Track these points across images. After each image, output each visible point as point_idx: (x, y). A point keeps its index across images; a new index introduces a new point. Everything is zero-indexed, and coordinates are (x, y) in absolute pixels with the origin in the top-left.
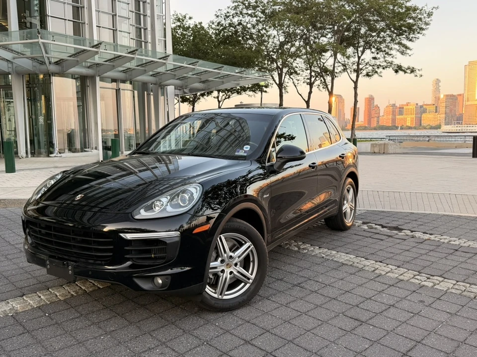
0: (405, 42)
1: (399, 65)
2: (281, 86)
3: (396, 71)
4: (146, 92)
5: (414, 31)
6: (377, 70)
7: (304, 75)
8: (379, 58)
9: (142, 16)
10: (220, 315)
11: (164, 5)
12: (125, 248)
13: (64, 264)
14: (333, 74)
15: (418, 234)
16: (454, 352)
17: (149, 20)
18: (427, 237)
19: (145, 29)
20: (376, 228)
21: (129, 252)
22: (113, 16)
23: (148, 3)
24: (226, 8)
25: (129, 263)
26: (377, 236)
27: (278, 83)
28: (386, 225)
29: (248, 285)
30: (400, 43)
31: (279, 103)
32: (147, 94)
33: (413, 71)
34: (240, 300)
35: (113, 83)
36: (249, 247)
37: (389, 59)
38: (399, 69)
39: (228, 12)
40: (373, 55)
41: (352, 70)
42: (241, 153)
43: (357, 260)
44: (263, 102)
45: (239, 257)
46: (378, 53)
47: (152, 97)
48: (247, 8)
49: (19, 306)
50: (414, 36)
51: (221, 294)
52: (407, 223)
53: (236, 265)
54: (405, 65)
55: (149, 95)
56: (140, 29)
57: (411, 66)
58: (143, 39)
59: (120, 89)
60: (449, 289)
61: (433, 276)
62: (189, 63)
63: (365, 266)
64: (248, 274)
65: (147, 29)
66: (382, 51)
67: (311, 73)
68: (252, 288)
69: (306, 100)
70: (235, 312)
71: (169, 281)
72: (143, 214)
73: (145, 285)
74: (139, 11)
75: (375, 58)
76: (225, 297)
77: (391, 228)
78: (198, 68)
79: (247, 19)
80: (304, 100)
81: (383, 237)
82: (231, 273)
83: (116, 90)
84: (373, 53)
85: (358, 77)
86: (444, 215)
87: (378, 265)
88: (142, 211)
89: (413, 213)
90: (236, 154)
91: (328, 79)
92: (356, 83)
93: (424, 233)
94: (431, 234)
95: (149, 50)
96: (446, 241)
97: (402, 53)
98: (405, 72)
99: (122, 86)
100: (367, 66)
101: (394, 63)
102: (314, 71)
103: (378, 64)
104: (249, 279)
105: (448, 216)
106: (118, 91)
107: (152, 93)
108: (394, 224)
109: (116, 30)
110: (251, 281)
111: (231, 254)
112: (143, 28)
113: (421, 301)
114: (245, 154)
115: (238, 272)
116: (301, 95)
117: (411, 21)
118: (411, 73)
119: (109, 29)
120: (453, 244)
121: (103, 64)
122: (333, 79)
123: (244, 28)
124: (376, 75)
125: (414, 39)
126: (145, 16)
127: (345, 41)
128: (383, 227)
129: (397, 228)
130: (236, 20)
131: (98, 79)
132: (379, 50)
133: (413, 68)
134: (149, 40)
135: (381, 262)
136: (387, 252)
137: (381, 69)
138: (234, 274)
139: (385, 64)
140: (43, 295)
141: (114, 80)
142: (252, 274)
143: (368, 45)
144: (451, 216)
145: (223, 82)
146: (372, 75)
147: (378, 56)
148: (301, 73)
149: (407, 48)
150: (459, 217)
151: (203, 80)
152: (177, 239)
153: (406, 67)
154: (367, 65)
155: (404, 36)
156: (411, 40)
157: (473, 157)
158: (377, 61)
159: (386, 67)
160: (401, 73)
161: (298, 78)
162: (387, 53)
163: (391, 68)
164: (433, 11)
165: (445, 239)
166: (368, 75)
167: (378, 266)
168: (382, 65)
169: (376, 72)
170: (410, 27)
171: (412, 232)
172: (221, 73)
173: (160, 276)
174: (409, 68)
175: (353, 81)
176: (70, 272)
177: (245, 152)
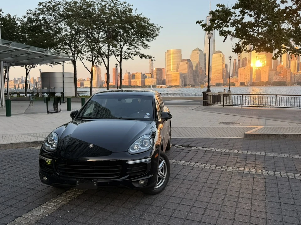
0: (145, 41)
1: (143, 54)
2: (74, 62)
3: (141, 57)
5: (150, 36)
6: (130, 56)
7: (87, 55)
8: (131, 49)
10: (156, 196)
12: (127, 168)
13: (92, 181)
14: (108, 57)
15: (201, 148)
16: (252, 193)
18: (205, 149)
20: (180, 147)
21: (129, 170)
24: (35, 9)
25: (128, 176)
26: (184, 151)
28: (183, 145)
29: (164, 180)
30: (142, 42)
31: (74, 72)
33: (150, 57)
34: (162, 187)
36: (164, 162)
37: (138, 50)
38: (142, 56)
39: (35, 12)
40: (128, 47)
41: (116, 55)
43: (188, 163)
44: (64, 72)
45: (161, 168)
46: (130, 47)
48: (49, 10)
49: (46, 210)
52: (191, 143)
53: (160, 171)
54: (146, 54)
57: (149, 55)
60: (232, 171)
61: (222, 166)
62: (23, 47)
63: (193, 165)
64: (163, 174)
66: (132, 45)
67: (92, 54)
68: (166, 181)
69: (91, 71)
70: (162, 193)
71: (147, 181)
72: (131, 151)
73: (136, 185)
75: (129, 49)
76: (157, 187)
77: (186, 146)
78: (30, 51)
80: (89, 71)
81: (188, 151)
84: (127, 46)
85: (121, 59)
86: (203, 138)
87: (198, 164)
89: (190, 138)
90: (144, 117)
92: (120, 63)
93: (202, 147)
94: (206, 148)
96: (214, 150)
97: (144, 48)
98: (146, 58)
100: (125, 54)
101: (141, 53)
102: (95, 54)
103: (132, 52)
104: (164, 177)
105: (204, 138)
108: (186, 144)
110: (165, 178)
113: (227, 177)
114: (149, 118)
115: (161, 174)
116: (86, 68)
117: (148, 31)
118: (149, 59)
120: (218, 152)
122: (108, 60)
123: (46, 22)
124: (130, 59)
125: (150, 40)
128: (183, 146)
129: (188, 146)
130: (41, 17)
132: (131, 44)
133: (150, 56)
135: (198, 163)
136: (196, 158)
137: (133, 56)
138: (160, 176)
139: (135, 53)
142: (165, 174)
143: (126, 42)
144: (206, 138)
145: (43, 60)
146: (128, 58)
147: (131, 48)
148: (85, 53)
149: (147, 45)
150: (210, 138)
152: (150, 162)
153: (146, 55)
154: (125, 53)
155: (145, 38)
156: (148, 41)
158: (130, 50)
159: (136, 55)
160: (143, 58)
161: (83, 57)
162: (135, 47)
163: (138, 55)
164: (160, 28)
165: (212, 149)
166: (125, 58)
167: (198, 165)
168: (134, 53)
169: (130, 57)
170: (148, 35)
171: (197, 147)
172: (43, 54)
173: (142, 180)
174: (148, 56)
175: (119, 62)
176: (95, 185)
177: (148, 116)
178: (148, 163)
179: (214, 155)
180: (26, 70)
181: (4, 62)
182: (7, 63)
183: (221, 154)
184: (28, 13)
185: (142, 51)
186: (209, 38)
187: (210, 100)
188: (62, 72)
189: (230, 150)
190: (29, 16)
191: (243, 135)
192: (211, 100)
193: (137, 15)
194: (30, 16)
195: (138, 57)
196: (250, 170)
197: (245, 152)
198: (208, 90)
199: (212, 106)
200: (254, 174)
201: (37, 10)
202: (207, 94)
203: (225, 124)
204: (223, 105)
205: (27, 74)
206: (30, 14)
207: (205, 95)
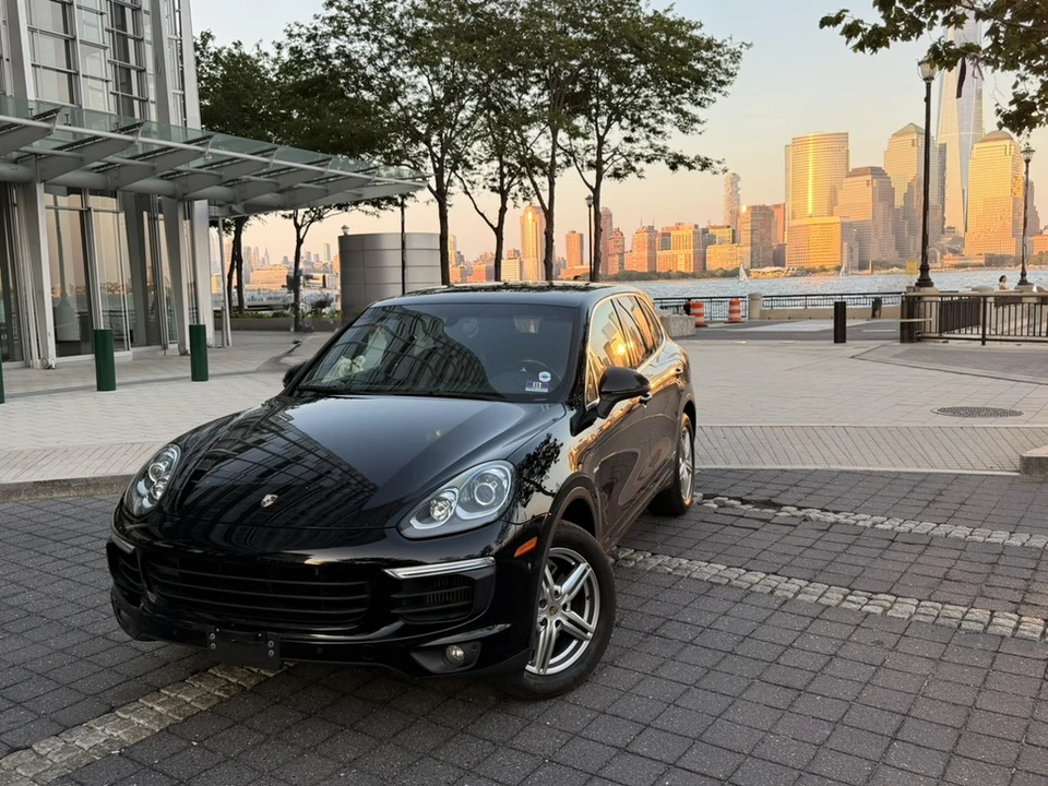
0: (688, 107)
1: (680, 154)
2: (441, 195)
3: (673, 167)
4: (145, 214)
5: (706, 85)
6: (633, 164)
7: (485, 173)
8: (638, 139)
9: (131, 42)
10: (545, 705)
11: (177, 15)
12: (393, 596)
13: (257, 639)
14: (550, 171)
15: (814, 514)
16: (965, 724)
17: (149, 51)
18: (831, 517)
19: (141, 71)
20: (732, 506)
21: (397, 603)
22: (67, 41)
23: (146, 12)
24: (311, 19)
25: (398, 625)
26: (741, 522)
27: (435, 189)
28: (747, 498)
29: (586, 644)
30: (678, 110)
31: (439, 232)
32: (149, 219)
33: (705, 165)
34: (573, 672)
35: (72, 196)
36: (585, 571)
37: (659, 142)
38: (676, 162)
39: (315, 28)
40: (627, 133)
41: (585, 164)
42: (537, 388)
43: (733, 573)
44: (406, 231)
45: (570, 593)
46: (633, 130)
47: (162, 225)
48: (358, 22)
49: (120, 732)
50: (705, 96)
51: (542, 667)
52: (782, 491)
53: (565, 607)
54: (690, 154)
55: (153, 220)
56: (128, 70)
57: (702, 156)
58: (135, 94)
59: (90, 209)
60: (911, 616)
61: (876, 593)
62: (254, 151)
63: (752, 585)
64: (584, 621)
65: (144, 70)
66: (641, 125)
67: (501, 168)
68: (594, 647)
69: (496, 225)
70: (571, 697)
71: (477, 651)
72: (417, 527)
73: (433, 665)
74: (124, 27)
75: (629, 140)
76: (550, 671)
77: (758, 504)
78: (275, 161)
79: (358, 45)
80: (491, 226)
81: (757, 524)
82: (558, 623)
83: (81, 212)
84: (622, 128)
85: (599, 179)
86: (842, 472)
87: (773, 580)
88: (414, 522)
89: (785, 471)
90: (527, 389)
91: (542, 181)
92: (596, 191)
93: (823, 510)
94: (836, 512)
95: (150, 122)
96: (869, 524)
97: (683, 130)
98: (690, 167)
99: (95, 202)
100: (616, 157)
101: (669, 151)
102: (509, 165)
103: (638, 151)
104: (586, 631)
105: (848, 472)
106: (85, 215)
107: (161, 216)
108: (762, 495)
109: (77, 74)
110: (589, 635)
111: (556, 587)
112: (134, 68)
113: (879, 643)
114: (546, 390)
115: (570, 621)
116: (482, 215)
117: (699, 66)
118: (701, 170)
119: (58, 71)
120: (882, 530)
121: (52, 155)
122: (552, 184)
123: (349, 61)
124: (632, 175)
125: (706, 103)
126: (139, 41)
127: (568, 104)
128: (744, 502)
129: (769, 504)
130: (332, 46)
131: (40, 188)
132: (636, 122)
133: (707, 159)
134: (152, 96)
135: (775, 574)
136: (776, 553)
137: (641, 164)
138: (562, 624)
139: (651, 152)
140: (159, 704)
141: (72, 190)
142: (590, 621)
143: (617, 114)
144: (855, 472)
145: (327, 191)
146: (625, 175)
147: (635, 135)
148: (477, 166)
149: (694, 120)
150: (870, 474)
151: (282, 187)
152: (491, 571)
153: (692, 158)
154: (615, 154)
155: (686, 95)
156: (699, 104)
157: (836, 342)
158: (634, 145)
159: (654, 160)
160: (681, 168)
161: (472, 179)
162: (654, 131)
163: (663, 161)
164: (742, 50)
165: (864, 520)
166: (616, 175)
167: (775, 583)
168: (646, 154)
169: (634, 169)
170: (699, 80)
171: (800, 508)
172: (322, 173)
173: (459, 644)
174: (698, 159)
175: (590, 187)
176: (271, 652)
177: (544, 385)
178: (476, 578)
179: (860, 542)
180: (295, 229)
181: (209, 204)
182: (219, 206)
183: (893, 541)
184: (290, 36)
185: (677, 142)
186: (925, 79)
187: (931, 318)
188: (400, 231)
189: (938, 524)
190: (293, 45)
191: (1017, 463)
192: (933, 319)
193: (656, 12)
194: (297, 43)
195: (661, 166)
196: (992, 616)
197: (1000, 536)
198: (924, 281)
199: (940, 344)
200: (1003, 637)
201: (318, 23)
202: (919, 297)
203: (960, 415)
204: (984, 340)
205: (300, 242)
206: (297, 38)
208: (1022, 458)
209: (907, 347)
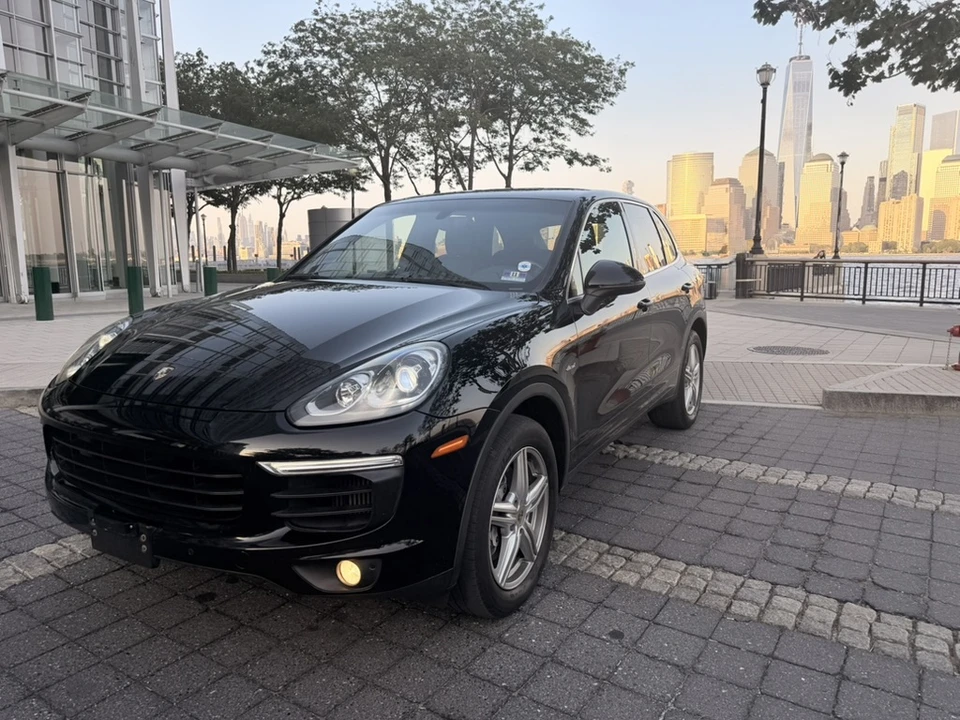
0: (583, 115)
1: (574, 151)
2: (386, 178)
3: (570, 162)
4: (124, 181)
5: (596, 97)
6: (540, 159)
7: (426, 163)
8: (544, 140)
9: (111, 37)
11: (158, 19)
14: (470, 163)
17: (124, 44)
19: (119, 61)
22: (43, 28)
23: (122, 12)
24: (283, 39)
27: (381, 173)
30: (574, 116)
32: (127, 184)
33: (595, 161)
35: (51, 160)
37: (558, 141)
38: (573, 158)
39: (285, 47)
40: (536, 135)
41: (502, 157)
44: (356, 207)
46: (541, 132)
47: (137, 190)
48: (320, 41)
50: (596, 104)
54: (583, 153)
55: (130, 185)
56: (109, 60)
57: (593, 154)
58: (115, 80)
59: (64, 172)
62: (207, 125)
65: (121, 60)
66: (548, 128)
67: (436, 160)
74: (105, 25)
75: (537, 140)
78: (222, 135)
83: (58, 174)
84: (533, 130)
85: (511, 168)
91: (464, 172)
92: (508, 178)
95: (126, 99)
97: (578, 131)
98: (583, 163)
99: (68, 166)
100: (525, 152)
101: (566, 148)
102: (442, 157)
103: (542, 148)
106: (61, 176)
107: (136, 183)
109: (52, 57)
112: (113, 58)
117: (592, 81)
118: (591, 165)
119: (37, 53)
121: (22, 121)
122: (471, 171)
123: (317, 75)
124: (539, 168)
125: (597, 110)
126: (116, 35)
127: (490, 109)
131: (12, 150)
132: (543, 126)
133: (595, 157)
134: (128, 83)
137: (545, 160)
139: (551, 149)
141: (52, 155)
143: (526, 118)
145: (275, 165)
146: (534, 167)
147: (542, 136)
148: (421, 158)
149: (587, 124)
151: (236, 160)
153: (585, 155)
154: (524, 150)
155: (581, 105)
156: (591, 112)
158: (540, 144)
159: (555, 155)
160: (576, 163)
161: (417, 167)
162: (556, 132)
163: (562, 157)
165: (655, 454)
166: (527, 167)
168: (548, 151)
169: (540, 163)
170: (592, 92)
172: (270, 148)
174: (589, 157)
175: (504, 175)
179: (642, 482)
180: (278, 206)
182: (196, 178)
183: (678, 480)
184: (267, 53)
185: (574, 142)
186: (762, 84)
187: (761, 279)
188: (350, 207)
189: (731, 461)
190: (269, 61)
191: (820, 396)
192: (762, 280)
193: (553, 33)
194: (272, 60)
195: (561, 161)
196: (772, 593)
197: (795, 478)
198: (757, 249)
199: (767, 300)
200: (782, 629)
201: (289, 44)
202: (752, 262)
203: (773, 353)
204: (802, 297)
205: (282, 216)
206: (272, 55)
207: (743, 265)
208: (825, 392)
209: (740, 301)
